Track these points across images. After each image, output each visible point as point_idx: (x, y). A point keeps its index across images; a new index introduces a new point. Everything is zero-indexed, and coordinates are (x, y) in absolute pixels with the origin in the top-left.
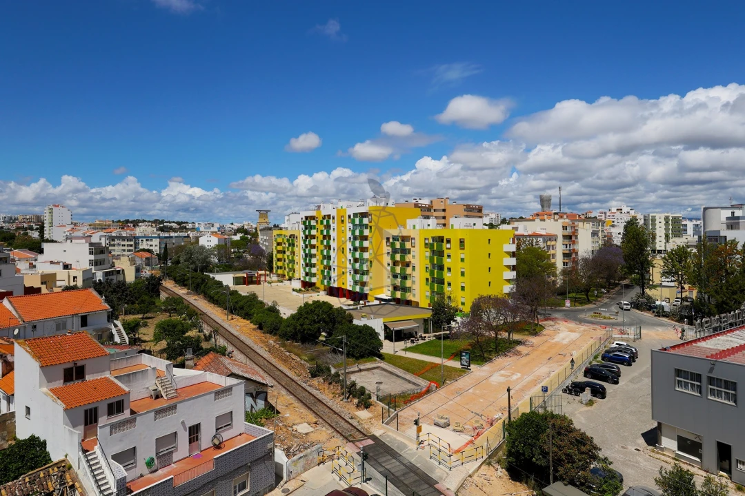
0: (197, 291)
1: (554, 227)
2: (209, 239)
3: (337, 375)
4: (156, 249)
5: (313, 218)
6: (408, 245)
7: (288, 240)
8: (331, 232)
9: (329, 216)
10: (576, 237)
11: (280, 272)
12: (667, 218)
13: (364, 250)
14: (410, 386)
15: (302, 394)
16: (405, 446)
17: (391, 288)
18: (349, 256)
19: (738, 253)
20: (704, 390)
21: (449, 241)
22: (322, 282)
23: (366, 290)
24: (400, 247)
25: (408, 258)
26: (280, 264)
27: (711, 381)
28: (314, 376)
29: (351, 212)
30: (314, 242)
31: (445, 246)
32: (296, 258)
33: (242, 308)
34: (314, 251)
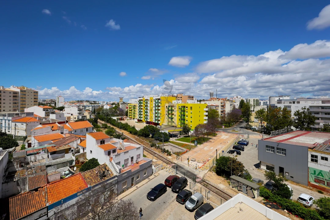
0: (107, 122)
1: (218, 103)
2: (107, 106)
3: (159, 146)
4: (91, 110)
5: (142, 100)
6: (173, 108)
7: (133, 107)
8: (148, 105)
9: (147, 100)
10: (225, 106)
11: (130, 117)
12: (254, 100)
13: (158, 110)
14: (181, 150)
15: (150, 152)
16: (185, 166)
17: (167, 122)
18: (154, 112)
19: (281, 111)
20: (275, 151)
21: (187, 107)
22: (145, 120)
23: (159, 122)
24: (170, 110)
25: (173, 113)
26: (130, 114)
27: (278, 149)
28: (152, 147)
29: (155, 98)
30: (142, 107)
31: (186, 109)
32: (136, 112)
33: (124, 127)
34: (142, 110)
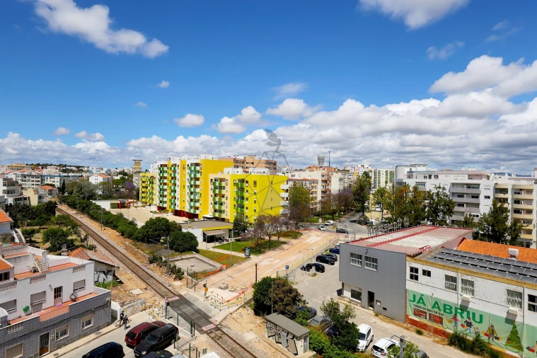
0: (83, 211)
2: (96, 178)
3: (166, 262)
4: (57, 184)
5: (166, 166)
6: (223, 184)
7: (149, 180)
8: (177, 175)
9: (176, 165)
10: (330, 181)
11: (144, 200)
12: (387, 172)
13: (197, 186)
15: (141, 273)
16: (197, 299)
17: (213, 211)
18: (187, 190)
19: (410, 192)
20: (363, 263)
21: (247, 182)
22: (170, 207)
23: (197, 212)
24: (218, 185)
25: (223, 192)
26: (143, 195)
27: (367, 258)
28: (151, 262)
29: (189, 162)
30: (165, 181)
31: (245, 185)
32: (154, 192)
33: (112, 222)
34: (165, 187)
